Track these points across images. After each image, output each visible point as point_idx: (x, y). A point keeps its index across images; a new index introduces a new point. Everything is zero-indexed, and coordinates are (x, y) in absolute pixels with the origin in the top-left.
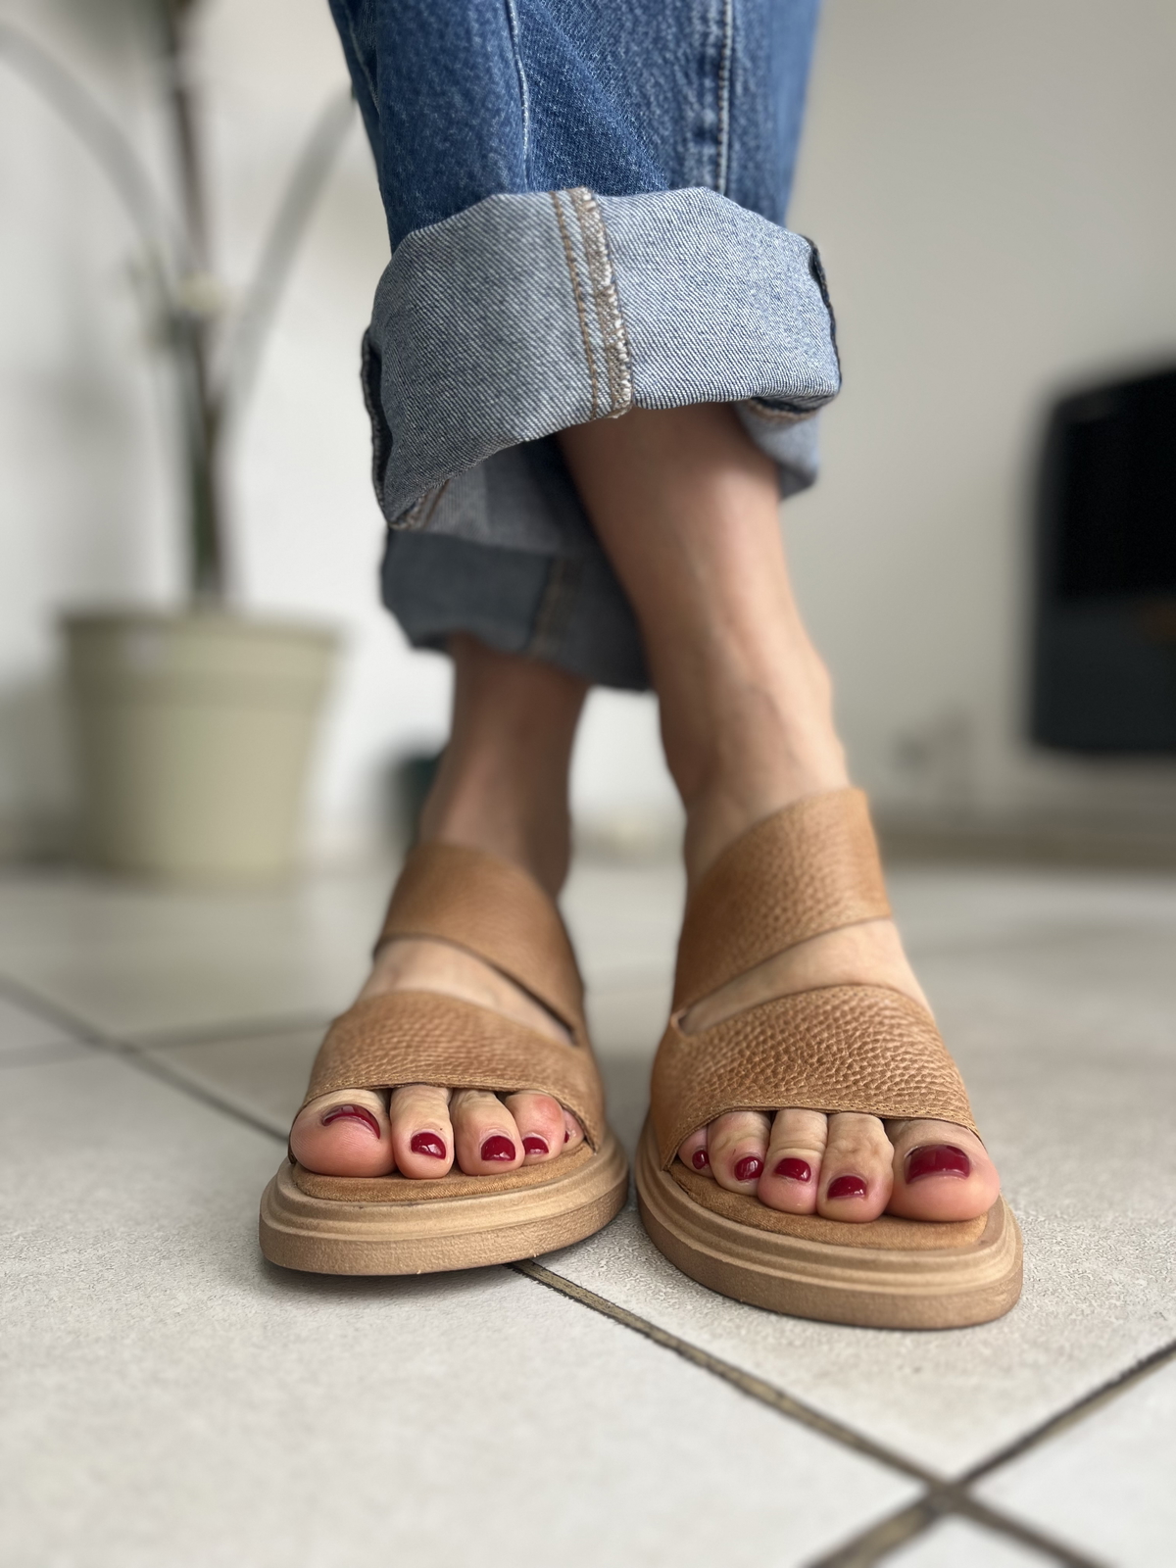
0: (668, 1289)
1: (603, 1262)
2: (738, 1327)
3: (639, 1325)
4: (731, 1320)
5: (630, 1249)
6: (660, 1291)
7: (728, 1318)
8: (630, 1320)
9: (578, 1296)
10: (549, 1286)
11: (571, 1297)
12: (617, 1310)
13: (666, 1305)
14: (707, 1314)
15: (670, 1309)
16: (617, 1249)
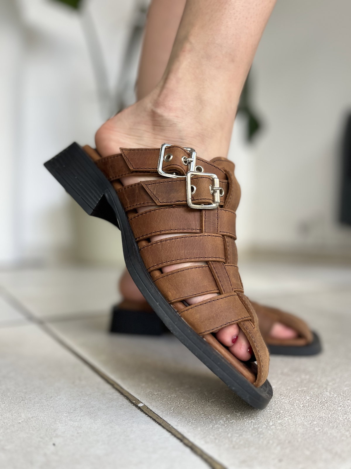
0: (194, 421)
1: (172, 408)
2: (216, 439)
3: (179, 436)
4: (213, 436)
5: (183, 403)
6: (190, 422)
7: (212, 434)
8: (176, 434)
9: (160, 422)
10: (151, 417)
11: (158, 423)
12: (173, 429)
13: (191, 428)
14: (205, 433)
15: (192, 430)
16: (178, 403)
